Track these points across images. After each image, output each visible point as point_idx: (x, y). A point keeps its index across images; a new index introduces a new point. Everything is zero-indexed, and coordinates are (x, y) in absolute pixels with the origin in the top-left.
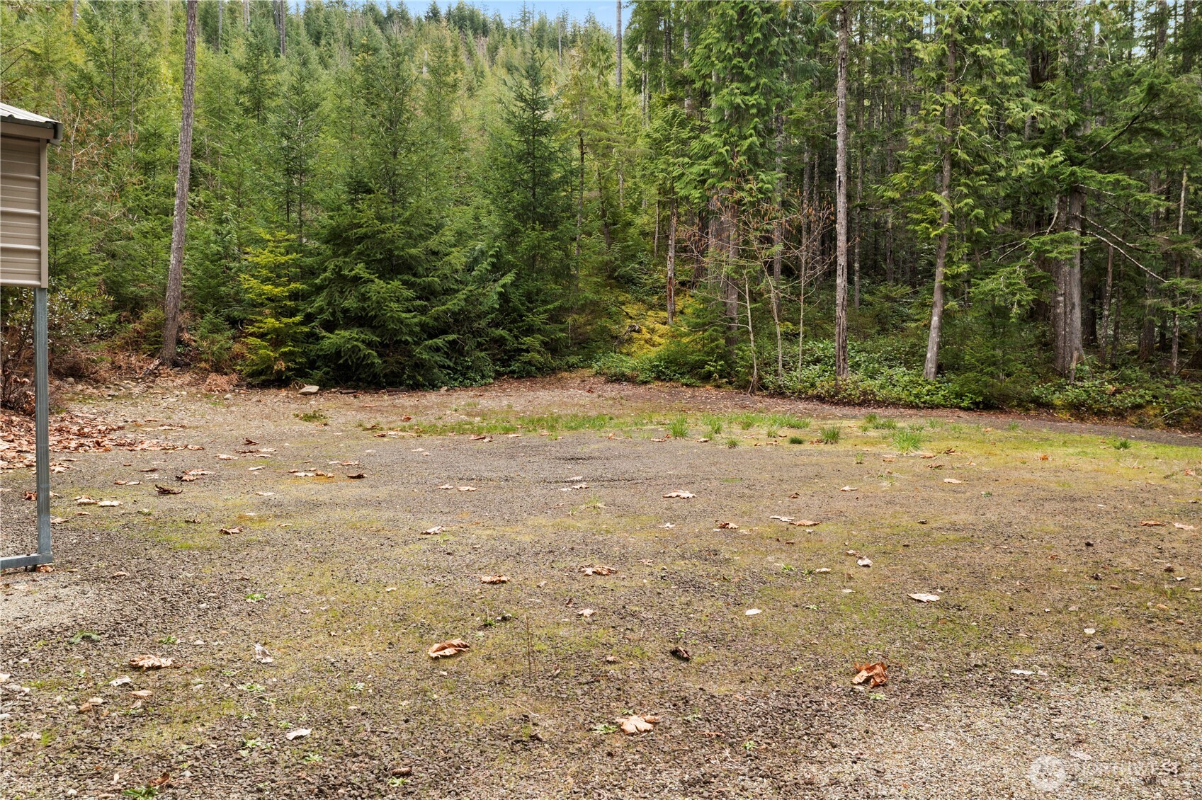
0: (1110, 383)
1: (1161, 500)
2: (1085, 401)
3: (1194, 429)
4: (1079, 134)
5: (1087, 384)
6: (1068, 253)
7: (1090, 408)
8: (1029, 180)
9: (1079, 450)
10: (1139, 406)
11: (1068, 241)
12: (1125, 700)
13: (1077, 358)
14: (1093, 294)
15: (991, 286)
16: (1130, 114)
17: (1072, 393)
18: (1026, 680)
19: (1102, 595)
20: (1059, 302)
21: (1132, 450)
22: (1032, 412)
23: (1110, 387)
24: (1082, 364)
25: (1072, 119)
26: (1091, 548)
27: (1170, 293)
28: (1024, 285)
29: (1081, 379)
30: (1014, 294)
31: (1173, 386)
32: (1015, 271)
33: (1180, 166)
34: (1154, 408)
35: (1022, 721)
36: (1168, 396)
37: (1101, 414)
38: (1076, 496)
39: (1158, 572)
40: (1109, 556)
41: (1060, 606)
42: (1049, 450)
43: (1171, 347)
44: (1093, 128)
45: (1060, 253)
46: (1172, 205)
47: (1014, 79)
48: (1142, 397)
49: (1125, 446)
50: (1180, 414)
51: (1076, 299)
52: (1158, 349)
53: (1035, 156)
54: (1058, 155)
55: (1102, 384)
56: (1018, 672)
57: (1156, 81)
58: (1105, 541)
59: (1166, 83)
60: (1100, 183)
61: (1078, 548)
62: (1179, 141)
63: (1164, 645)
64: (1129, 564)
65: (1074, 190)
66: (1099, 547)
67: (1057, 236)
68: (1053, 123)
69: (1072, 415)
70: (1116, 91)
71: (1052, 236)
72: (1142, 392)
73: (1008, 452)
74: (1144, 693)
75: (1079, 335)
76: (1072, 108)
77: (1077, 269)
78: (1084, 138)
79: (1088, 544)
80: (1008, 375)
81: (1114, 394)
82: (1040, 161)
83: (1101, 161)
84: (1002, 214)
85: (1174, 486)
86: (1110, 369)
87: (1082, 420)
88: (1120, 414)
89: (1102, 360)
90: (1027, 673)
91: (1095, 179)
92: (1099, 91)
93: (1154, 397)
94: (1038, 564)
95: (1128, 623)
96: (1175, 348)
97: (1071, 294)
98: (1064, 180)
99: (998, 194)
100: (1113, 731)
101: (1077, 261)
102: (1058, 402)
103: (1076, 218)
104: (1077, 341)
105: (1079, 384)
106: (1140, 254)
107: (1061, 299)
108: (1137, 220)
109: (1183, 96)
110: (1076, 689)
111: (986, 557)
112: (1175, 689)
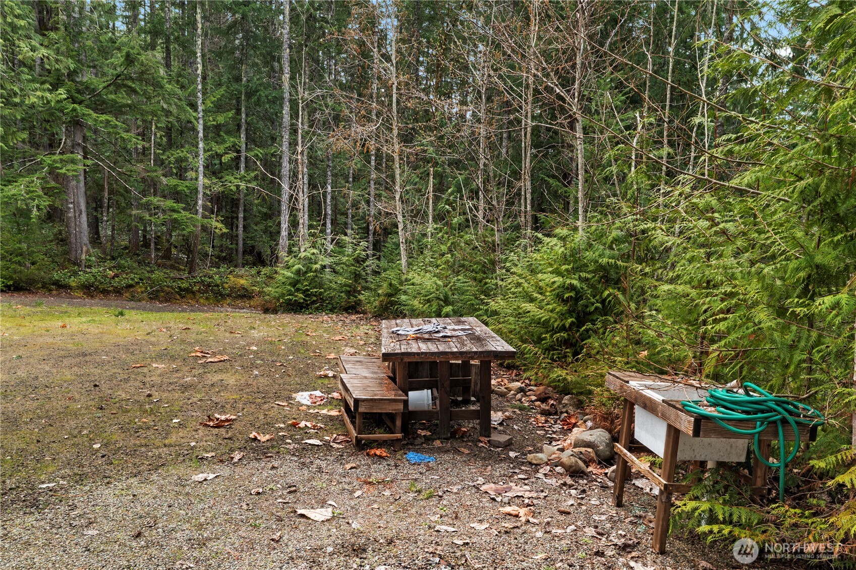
0: (110, 269)
1: (144, 349)
2: (93, 283)
3: (166, 301)
4: (78, 80)
5: (94, 270)
6: (73, 171)
7: (97, 288)
8: (40, 109)
9: (90, 318)
10: (131, 286)
11: (73, 161)
12: (121, 487)
13: (86, 252)
14: (95, 203)
15: (13, 192)
16: (115, 72)
17: (83, 277)
18: (51, 490)
19: (105, 419)
20: (70, 208)
21: (127, 317)
22: (54, 292)
23: (111, 272)
24: (90, 256)
25: (72, 66)
26: (97, 388)
27: (147, 207)
28: (41, 193)
29: (90, 267)
30: (34, 200)
31: (152, 272)
32: (33, 181)
33: (150, 117)
34: (141, 287)
35: (48, 521)
36: (149, 278)
37: (105, 292)
38: (87, 352)
39: (142, 398)
40: (110, 392)
41: (76, 432)
42: (67, 320)
43: (150, 245)
44: (87, 77)
45: (68, 170)
46: (147, 145)
47: (22, 23)
48: (132, 279)
49: (121, 314)
50: (157, 291)
51: (83, 207)
52: (142, 246)
53: (44, 90)
54: (62, 93)
55: (105, 270)
56: (44, 486)
57: (132, 51)
58: (107, 382)
59: (138, 54)
60: (96, 120)
61: (89, 388)
62: (149, 98)
63: (146, 446)
64: (124, 395)
65: (76, 123)
66: (103, 387)
67: (65, 157)
68: (57, 66)
69: (84, 294)
70: (105, 52)
71: (61, 157)
72: (132, 276)
73: (36, 323)
74: (132, 480)
75: (86, 233)
76: (72, 57)
77: (82, 184)
78: (81, 83)
79: (96, 386)
80: (33, 264)
81: (113, 278)
82: (48, 95)
83: (95, 104)
84: (19, 134)
85: (153, 339)
86: (110, 260)
87: (92, 296)
88: (118, 292)
89: (104, 252)
90: (51, 485)
91: (92, 117)
92: (92, 49)
93: (141, 279)
94: (58, 405)
95: (123, 435)
96: (153, 245)
97: (78, 203)
98: (68, 114)
99: (15, 116)
100: (113, 509)
101: (82, 178)
102: (74, 284)
103: (79, 144)
104: (85, 238)
105: (88, 270)
106: (128, 176)
107: (71, 206)
108: (123, 153)
109: (150, 67)
110: (87, 488)
111: (18, 404)
112: (152, 472)
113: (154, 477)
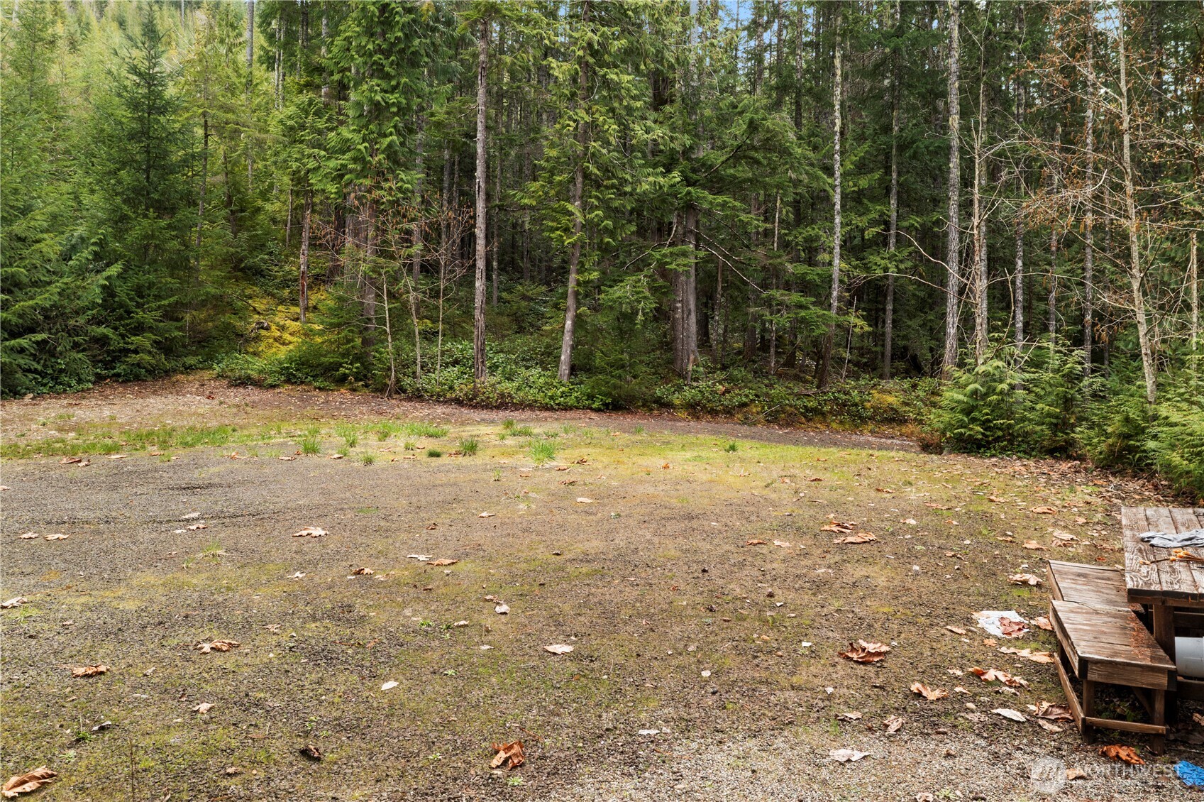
0: (720, 383)
1: (763, 513)
2: (700, 400)
3: (788, 425)
4: (693, 157)
5: (702, 384)
6: (684, 265)
7: (704, 407)
8: (652, 196)
9: (696, 454)
10: (744, 405)
11: (684, 254)
12: (736, 753)
13: (693, 361)
14: (706, 299)
15: (619, 294)
16: (735, 143)
17: (689, 394)
18: (652, 742)
19: (716, 628)
20: (677, 308)
21: (739, 453)
22: (655, 412)
23: (721, 387)
24: (697, 366)
25: (688, 143)
26: (706, 574)
27: (768, 303)
28: (647, 294)
29: (696, 380)
30: (640, 302)
31: (771, 386)
32: (640, 280)
33: (775, 190)
34: (756, 406)
35: (649, 792)
36: (767, 395)
37: (713, 413)
38: (693, 514)
39: (762, 598)
40: (721, 582)
41: (680, 646)
42: (670, 454)
43: (769, 347)
44: (704, 151)
45: (678, 265)
46: (769, 226)
47: (638, 104)
48: (747, 396)
49: (733, 448)
50: (777, 411)
51: (692, 306)
52: (759, 349)
53: (657, 174)
54: (676, 176)
55: (714, 384)
56: (644, 732)
57: (755, 117)
58: (718, 566)
59: (763, 119)
60: (711, 203)
61: (696, 575)
62: (774, 169)
63: (768, 683)
64: (738, 590)
65: (690, 207)
66: (714, 573)
67: (675, 249)
68: (672, 145)
69: (689, 414)
70: (724, 120)
71: (671, 249)
72: (747, 391)
73: (635, 459)
74: (751, 743)
75: (695, 339)
76: (688, 132)
77: (693, 278)
78: (697, 160)
79: (704, 571)
80: (635, 377)
81: (723, 394)
82: (661, 180)
83: (712, 181)
84: (628, 226)
85: (774, 496)
86: (720, 369)
87: (698, 418)
88: (729, 412)
89: (714, 361)
90: (653, 732)
91: (706, 198)
92: (710, 119)
93: (757, 396)
94: (660, 596)
95: (738, 659)
96: (772, 350)
97: (688, 302)
98: (681, 199)
99: (625, 207)
101: (693, 271)
102: (677, 402)
103: (691, 231)
104: (693, 344)
105: (695, 384)
106: (743, 266)
107: (679, 305)
108: (739, 237)
109: (777, 133)
110: (694, 746)
111: (615, 592)
112: (776, 732)
113: (779, 742)
